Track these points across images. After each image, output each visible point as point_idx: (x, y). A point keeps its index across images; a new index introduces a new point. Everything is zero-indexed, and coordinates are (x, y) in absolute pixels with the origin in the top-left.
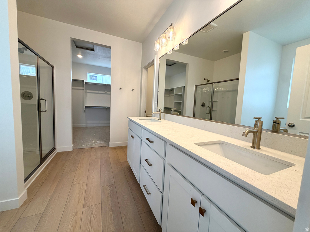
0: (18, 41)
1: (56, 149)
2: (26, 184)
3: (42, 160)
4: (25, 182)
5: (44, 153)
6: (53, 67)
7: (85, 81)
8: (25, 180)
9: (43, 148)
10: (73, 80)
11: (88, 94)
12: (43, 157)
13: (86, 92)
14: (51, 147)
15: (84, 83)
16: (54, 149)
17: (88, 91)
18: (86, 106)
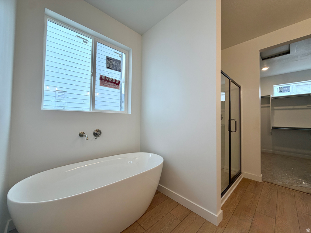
0: (221, 73)
1: (241, 173)
2: (222, 200)
3: (232, 181)
4: (221, 197)
5: (233, 173)
6: (240, 87)
7: (271, 96)
8: (221, 195)
9: (232, 169)
10: (261, 97)
11: (276, 111)
12: (231, 178)
13: (273, 110)
14: (238, 170)
15: (271, 99)
16: (240, 173)
17: (275, 108)
18: (273, 127)
